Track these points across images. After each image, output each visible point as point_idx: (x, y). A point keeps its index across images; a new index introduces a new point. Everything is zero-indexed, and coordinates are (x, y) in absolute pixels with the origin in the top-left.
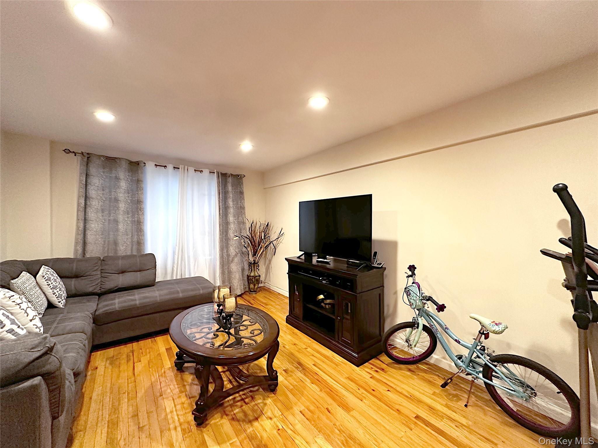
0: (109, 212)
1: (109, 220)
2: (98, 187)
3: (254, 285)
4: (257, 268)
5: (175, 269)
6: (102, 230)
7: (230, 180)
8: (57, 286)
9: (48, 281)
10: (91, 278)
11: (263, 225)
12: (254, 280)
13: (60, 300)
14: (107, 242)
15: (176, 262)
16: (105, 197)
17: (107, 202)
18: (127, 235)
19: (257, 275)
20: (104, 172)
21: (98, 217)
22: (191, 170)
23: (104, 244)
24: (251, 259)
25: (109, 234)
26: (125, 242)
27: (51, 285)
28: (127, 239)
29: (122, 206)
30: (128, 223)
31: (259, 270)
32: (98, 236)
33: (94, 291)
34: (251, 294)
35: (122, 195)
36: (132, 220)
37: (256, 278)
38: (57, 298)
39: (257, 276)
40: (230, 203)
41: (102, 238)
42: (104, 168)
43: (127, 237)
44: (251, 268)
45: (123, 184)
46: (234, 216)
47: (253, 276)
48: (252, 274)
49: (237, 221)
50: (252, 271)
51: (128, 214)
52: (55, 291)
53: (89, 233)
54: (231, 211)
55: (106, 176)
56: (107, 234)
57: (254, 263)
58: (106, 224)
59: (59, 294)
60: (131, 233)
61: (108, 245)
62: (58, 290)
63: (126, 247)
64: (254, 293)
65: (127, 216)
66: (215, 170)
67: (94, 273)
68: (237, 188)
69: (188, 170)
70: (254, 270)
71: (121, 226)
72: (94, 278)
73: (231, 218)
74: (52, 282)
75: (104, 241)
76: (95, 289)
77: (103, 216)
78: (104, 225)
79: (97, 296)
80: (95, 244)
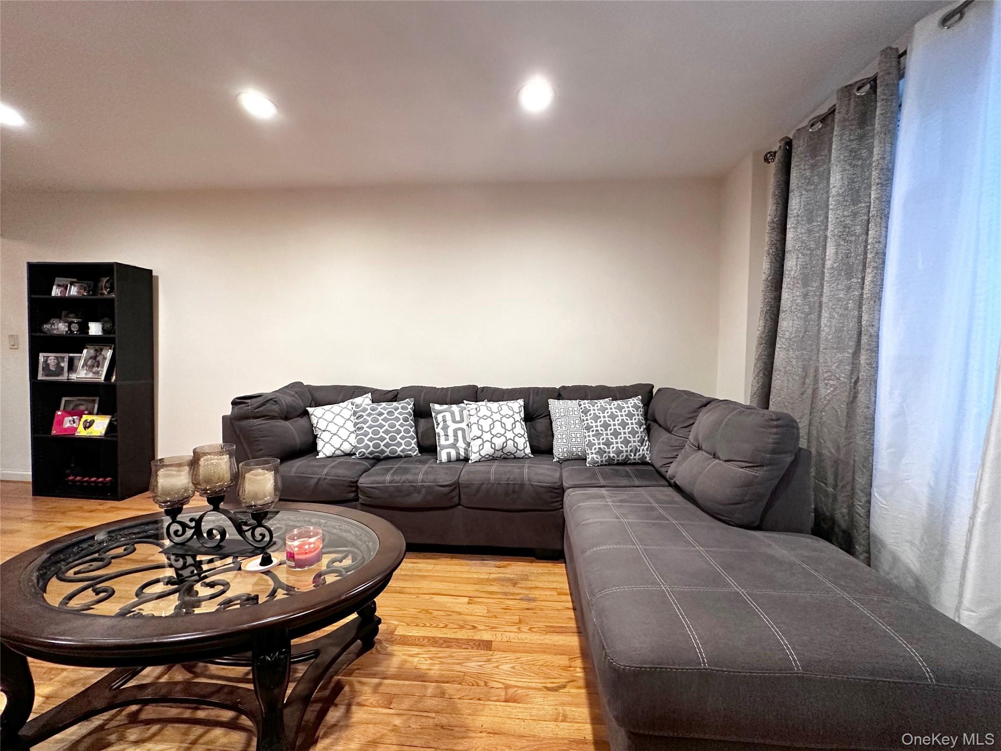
6: (800, 335)
8: (592, 427)
14: (812, 368)
18: (840, 349)
21: (796, 301)
23: (805, 377)
26: (832, 372)
28: (840, 362)
30: (846, 309)
32: (792, 353)
33: (661, 469)
41: (798, 358)
43: (840, 355)
45: (835, 179)
51: (849, 276)
55: (821, 175)
56: (814, 348)
63: (835, 389)
65: (846, 282)
67: (682, 432)
72: (677, 443)
75: (804, 368)
76: (663, 466)
77: (805, 296)
78: (806, 320)
79: (667, 484)
80: (786, 372)
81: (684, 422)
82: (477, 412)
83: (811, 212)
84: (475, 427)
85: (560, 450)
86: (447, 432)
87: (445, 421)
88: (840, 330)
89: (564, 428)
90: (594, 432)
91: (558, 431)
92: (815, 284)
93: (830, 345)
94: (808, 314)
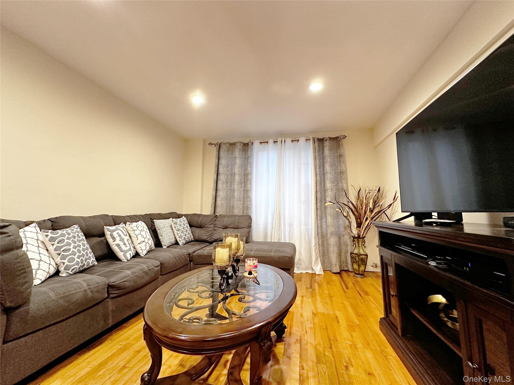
0: (231, 183)
1: (231, 189)
2: (224, 165)
3: (359, 266)
4: (363, 244)
5: (273, 234)
6: (226, 197)
7: (327, 144)
8: (180, 229)
9: (175, 225)
10: (207, 229)
11: (374, 191)
12: (357, 258)
13: (181, 240)
14: (229, 206)
15: (274, 227)
16: (228, 173)
17: (230, 176)
18: (240, 201)
19: (363, 253)
20: (228, 154)
21: (224, 188)
22: (288, 141)
23: (227, 208)
24: (355, 232)
25: (230, 201)
26: (239, 207)
27: (177, 228)
28: (240, 204)
29: (237, 178)
30: (241, 192)
31: (365, 247)
32: (223, 201)
33: (206, 239)
34: (356, 277)
35: (237, 170)
36: (244, 189)
37: (361, 256)
38: (179, 237)
39: (362, 255)
40: (328, 168)
41: (226, 203)
42: (228, 152)
43: (240, 202)
44: (355, 244)
45: (238, 161)
46: (333, 182)
47: (356, 254)
48: (356, 251)
49: (336, 188)
50: (356, 247)
51: (241, 184)
52: (179, 233)
53: (218, 199)
54: (329, 176)
55: (230, 157)
56: (229, 200)
57: (359, 237)
58: (229, 192)
59: (180, 235)
60: (243, 200)
61: (230, 209)
62: (180, 232)
63: (239, 210)
64: (359, 276)
65: (241, 186)
66: (311, 137)
67: (210, 226)
68: (337, 151)
69: (286, 141)
70: (359, 246)
71: (236, 194)
72: (210, 230)
73: (328, 185)
74: (178, 226)
75: (227, 206)
76: (207, 238)
77: (227, 187)
78: (227, 193)
79: (208, 244)
80: (222, 207)
81: (209, 223)
82: (138, 228)
83: (228, 165)
84: (139, 236)
85: (167, 242)
86: (124, 242)
87: (120, 236)
88: (240, 196)
89: (166, 232)
90: (181, 231)
91: (164, 234)
92: (229, 184)
93: (238, 200)
94: (228, 191)
